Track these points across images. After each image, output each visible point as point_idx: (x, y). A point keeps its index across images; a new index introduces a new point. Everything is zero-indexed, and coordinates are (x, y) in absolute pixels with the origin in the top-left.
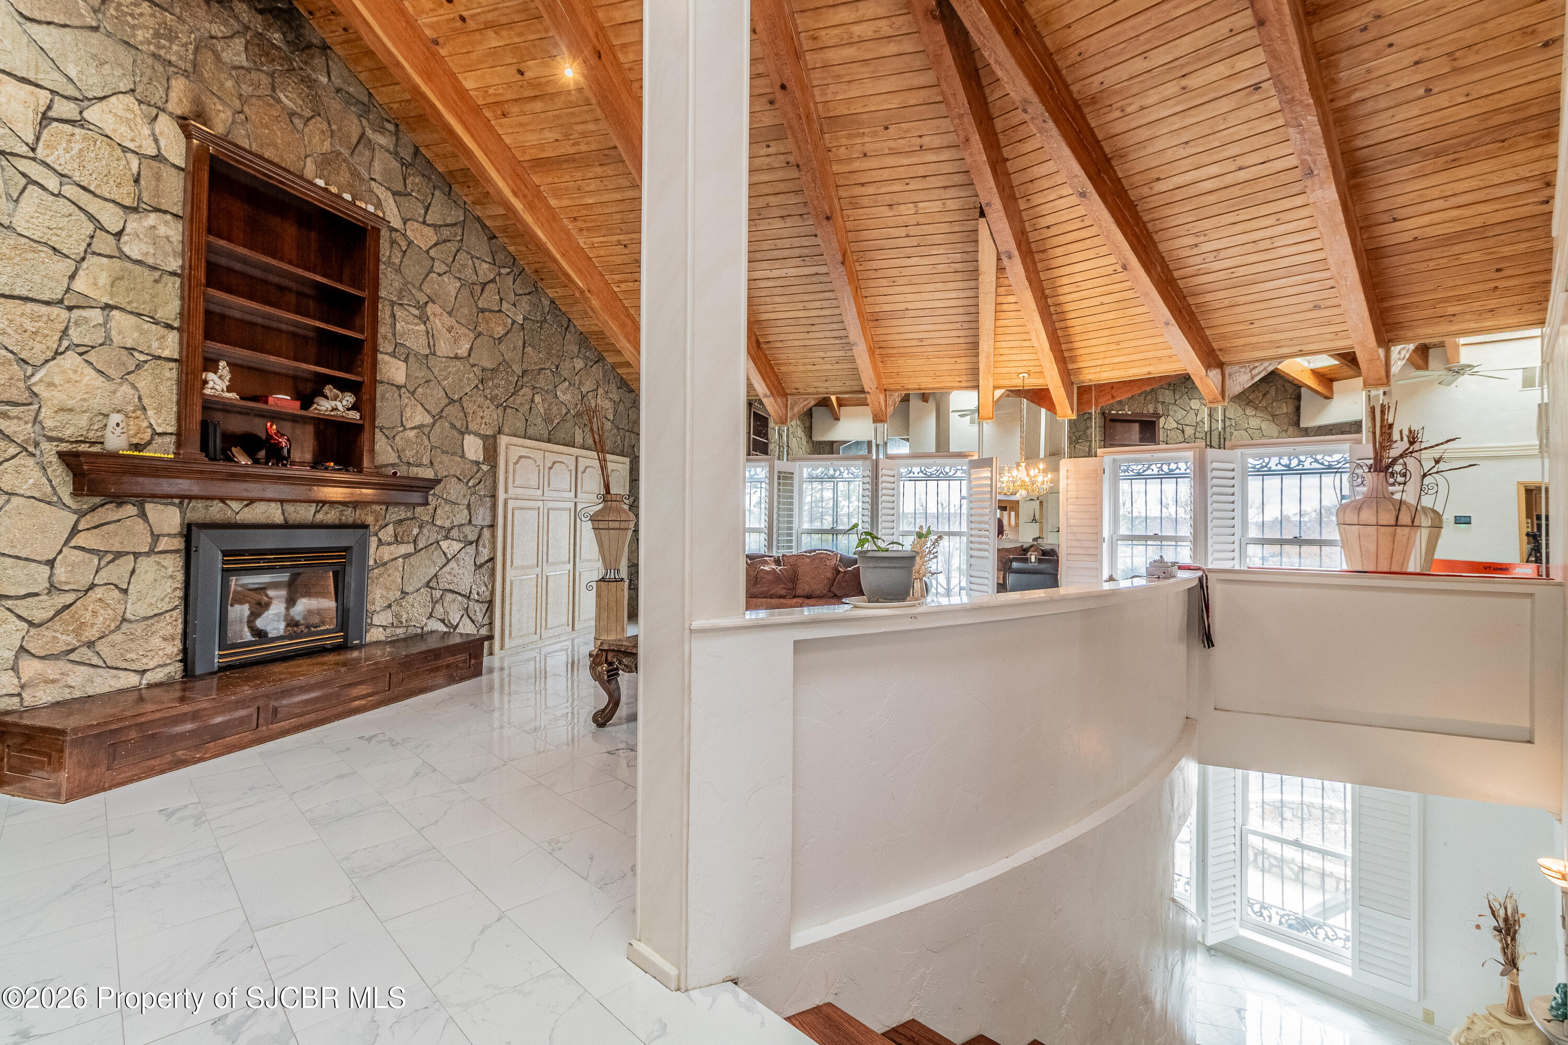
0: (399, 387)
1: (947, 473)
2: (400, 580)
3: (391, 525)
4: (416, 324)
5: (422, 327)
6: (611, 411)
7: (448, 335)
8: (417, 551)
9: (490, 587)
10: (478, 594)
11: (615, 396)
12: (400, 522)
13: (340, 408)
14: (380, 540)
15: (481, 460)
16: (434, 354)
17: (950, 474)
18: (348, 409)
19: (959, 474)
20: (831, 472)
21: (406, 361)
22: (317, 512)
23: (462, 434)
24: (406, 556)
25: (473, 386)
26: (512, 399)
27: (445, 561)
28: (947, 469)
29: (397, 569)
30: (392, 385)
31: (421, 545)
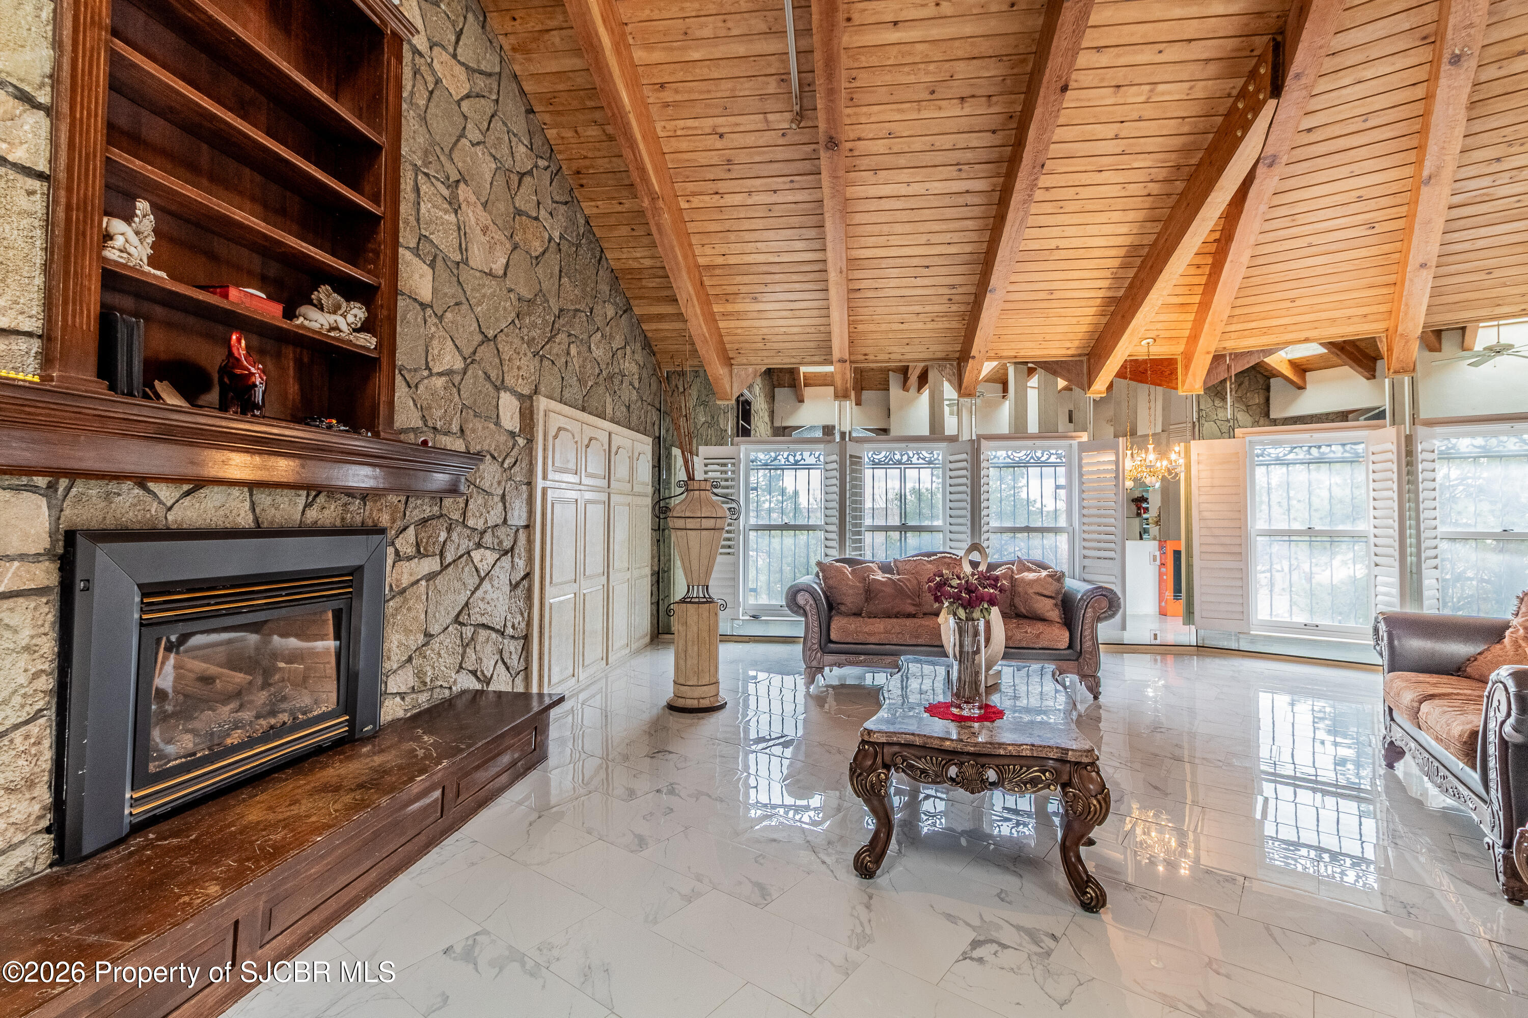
0: (424, 306)
1: (1039, 458)
2: (423, 616)
3: (412, 527)
4: (446, 212)
5: (451, 218)
6: (636, 376)
7: (484, 239)
8: (444, 568)
9: (526, 615)
10: (513, 627)
11: (639, 357)
12: (425, 521)
13: (343, 326)
14: (397, 552)
15: (517, 430)
16: (467, 263)
17: (1043, 459)
18: (355, 330)
19: (1053, 459)
20: (898, 457)
21: (432, 265)
22: (308, 505)
23: (497, 389)
24: (431, 577)
25: (510, 320)
26: (548, 346)
27: (477, 581)
28: (1039, 454)
29: (418, 598)
30: (415, 300)
31: (449, 558)
